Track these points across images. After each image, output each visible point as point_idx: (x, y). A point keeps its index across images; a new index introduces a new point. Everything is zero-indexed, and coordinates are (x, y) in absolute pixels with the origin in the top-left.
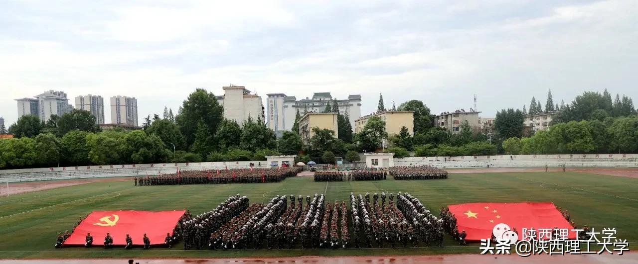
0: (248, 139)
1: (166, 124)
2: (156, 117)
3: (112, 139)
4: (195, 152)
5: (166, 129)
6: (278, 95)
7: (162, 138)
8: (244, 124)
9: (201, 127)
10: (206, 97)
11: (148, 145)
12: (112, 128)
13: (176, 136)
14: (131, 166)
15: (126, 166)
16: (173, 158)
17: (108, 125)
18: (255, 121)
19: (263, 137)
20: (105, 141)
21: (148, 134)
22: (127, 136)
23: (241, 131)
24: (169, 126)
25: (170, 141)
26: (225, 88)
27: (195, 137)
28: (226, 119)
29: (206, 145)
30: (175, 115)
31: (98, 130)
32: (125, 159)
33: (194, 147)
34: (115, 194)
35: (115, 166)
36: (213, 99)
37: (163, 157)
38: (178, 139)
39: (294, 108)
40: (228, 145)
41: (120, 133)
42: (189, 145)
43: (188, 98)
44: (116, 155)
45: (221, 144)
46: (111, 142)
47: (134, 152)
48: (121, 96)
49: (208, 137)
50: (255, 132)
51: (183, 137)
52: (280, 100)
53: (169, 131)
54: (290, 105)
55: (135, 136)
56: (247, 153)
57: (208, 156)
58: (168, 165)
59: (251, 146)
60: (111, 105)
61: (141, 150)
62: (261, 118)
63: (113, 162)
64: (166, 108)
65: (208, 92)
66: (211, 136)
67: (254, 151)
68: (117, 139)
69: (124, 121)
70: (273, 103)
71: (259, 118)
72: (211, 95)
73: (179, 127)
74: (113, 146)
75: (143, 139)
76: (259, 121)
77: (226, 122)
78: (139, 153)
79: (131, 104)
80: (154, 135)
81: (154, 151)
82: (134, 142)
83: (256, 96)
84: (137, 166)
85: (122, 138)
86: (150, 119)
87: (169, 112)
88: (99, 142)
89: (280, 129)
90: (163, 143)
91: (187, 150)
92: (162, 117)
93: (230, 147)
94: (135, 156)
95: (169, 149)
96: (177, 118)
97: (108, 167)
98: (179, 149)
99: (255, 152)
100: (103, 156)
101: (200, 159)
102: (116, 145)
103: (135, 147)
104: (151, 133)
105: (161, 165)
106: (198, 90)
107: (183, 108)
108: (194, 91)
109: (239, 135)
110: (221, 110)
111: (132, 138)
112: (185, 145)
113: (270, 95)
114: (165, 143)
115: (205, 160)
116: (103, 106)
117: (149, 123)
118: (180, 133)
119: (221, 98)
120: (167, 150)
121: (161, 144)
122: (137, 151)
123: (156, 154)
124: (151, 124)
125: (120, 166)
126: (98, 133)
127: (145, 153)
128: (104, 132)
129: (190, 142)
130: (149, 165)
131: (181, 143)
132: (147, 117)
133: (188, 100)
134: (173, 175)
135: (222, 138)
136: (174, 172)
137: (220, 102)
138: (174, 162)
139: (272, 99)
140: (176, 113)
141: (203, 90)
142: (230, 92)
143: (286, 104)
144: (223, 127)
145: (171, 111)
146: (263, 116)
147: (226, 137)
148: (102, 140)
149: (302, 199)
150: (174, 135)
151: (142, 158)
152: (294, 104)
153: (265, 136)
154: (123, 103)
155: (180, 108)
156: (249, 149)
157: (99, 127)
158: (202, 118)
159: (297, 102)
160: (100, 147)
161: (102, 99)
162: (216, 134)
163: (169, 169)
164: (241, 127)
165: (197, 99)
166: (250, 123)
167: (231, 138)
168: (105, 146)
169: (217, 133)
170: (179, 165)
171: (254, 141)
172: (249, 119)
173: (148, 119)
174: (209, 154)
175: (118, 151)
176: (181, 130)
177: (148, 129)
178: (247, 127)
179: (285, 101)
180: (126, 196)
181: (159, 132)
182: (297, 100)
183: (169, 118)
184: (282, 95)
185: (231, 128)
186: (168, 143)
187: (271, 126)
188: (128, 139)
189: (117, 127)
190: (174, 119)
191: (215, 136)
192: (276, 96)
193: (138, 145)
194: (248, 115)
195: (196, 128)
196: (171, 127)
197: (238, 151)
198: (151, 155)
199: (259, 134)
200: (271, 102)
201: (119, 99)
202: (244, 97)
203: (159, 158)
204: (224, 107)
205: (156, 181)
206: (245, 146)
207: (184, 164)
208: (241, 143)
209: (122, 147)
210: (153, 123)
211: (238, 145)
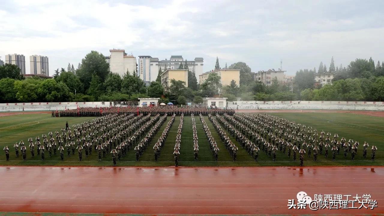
0: (127, 86)
1: (70, 75)
2: (63, 70)
3: (32, 85)
4: (89, 95)
5: (70, 78)
6: (146, 57)
7: (68, 85)
8: (124, 76)
9: (95, 78)
10: (98, 57)
11: (57, 89)
12: (31, 77)
13: (77, 83)
14: (45, 103)
15: (42, 103)
16: (74, 99)
17: (29, 75)
18: (131, 74)
19: (137, 85)
20: (28, 86)
21: (57, 82)
22: (43, 83)
23: (122, 81)
24: (72, 76)
25: (72, 86)
26: (111, 51)
27: (89, 84)
28: (111, 72)
29: (97, 90)
30: (75, 69)
31: (22, 78)
32: (41, 98)
33: (89, 91)
34: (36, 123)
35: (34, 104)
36: (103, 58)
37: (68, 97)
38: (78, 86)
39: (157, 66)
40: (112, 90)
41: (38, 81)
42: (85, 90)
43: (86, 57)
44: (35, 96)
45: (108, 90)
46: (31, 86)
47: (48, 94)
48: (37, 56)
49: (99, 85)
50: (131, 81)
51: (81, 84)
52: (147, 60)
53: (72, 80)
54: (154, 64)
55: (49, 83)
56: (126, 96)
57: (99, 97)
58: (71, 103)
59: (129, 91)
60: (30, 61)
61: (53, 92)
63: (33, 101)
64: (69, 64)
65: (100, 54)
66: (101, 84)
67: (130, 95)
68: (36, 85)
69: (39, 72)
70: (143, 62)
71: (134, 72)
72: (101, 55)
73: (78, 77)
74: (33, 90)
75: (54, 85)
76: (134, 74)
77: (111, 74)
78: (51, 94)
79: (44, 61)
80: (61, 83)
81: (62, 93)
82: (48, 87)
83: (132, 57)
84: (49, 103)
85: (40, 84)
86: (58, 71)
87: (71, 67)
88: (23, 86)
89: (147, 80)
90: (68, 88)
91: (85, 94)
92: (66, 70)
93: (114, 92)
94: (48, 96)
95: (72, 92)
96: (78, 71)
97: (30, 104)
98: (79, 93)
99: (132, 96)
100: (26, 96)
101: (94, 100)
102: (35, 89)
103: (49, 91)
104: (59, 81)
105: (66, 103)
106: (92, 52)
107: (81, 63)
108: (90, 52)
109: (120, 84)
110: (108, 66)
111: (46, 84)
112: (83, 89)
113: (140, 57)
114: (69, 88)
115: (97, 100)
116: (24, 62)
117: (58, 74)
118: (79, 81)
119: (108, 58)
120: (71, 93)
121: (67, 89)
122: (50, 93)
123: (63, 95)
124: (59, 74)
125: (38, 104)
126: (22, 80)
127: (55, 95)
128: (26, 80)
129: (86, 88)
130: (58, 103)
131: (80, 88)
132: (57, 70)
133: (85, 59)
134: (75, 110)
135: (109, 85)
136: (75, 108)
137: (107, 60)
138: (75, 101)
139: (142, 59)
141: (96, 52)
142: (114, 54)
143: (152, 63)
144: (109, 78)
145: (73, 66)
146: (137, 71)
147: (111, 85)
148: (26, 85)
150: (75, 83)
151: (53, 98)
152: (157, 63)
153: (138, 84)
154: (38, 60)
155: (79, 64)
156: (127, 93)
157: (23, 76)
158: (95, 71)
159: (159, 62)
160: (24, 90)
161: (24, 57)
162: (104, 82)
163: (72, 106)
164: (122, 78)
165: (92, 58)
166: (128, 76)
167: (115, 85)
168: (28, 89)
169: (106, 81)
170: (79, 103)
171: (131, 88)
172: (128, 72)
173: (57, 72)
174: (99, 96)
175: (36, 93)
176: (80, 79)
177: (57, 78)
178: (126, 78)
179: (151, 61)
180: (43, 124)
181: (65, 81)
182: (159, 61)
183: (71, 71)
184: (149, 57)
185: (115, 78)
186: (72, 88)
187: (142, 78)
188: (44, 85)
189: (35, 76)
190: (75, 72)
191: (104, 84)
192: (144, 58)
193: (51, 89)
194: (127, 70)
195: (91, 78)
196: (73, 77)
197: (119, 94)
198: (59, 96)
199: (134, 82)
200: (141, 61)
201: (36, 57)
202: (124, 57)
203: (65, 99)
204: (110, 64)
205: (64, 114)
206: (124, 91)
207: (83, 103)
208: (122, 89)
209: (40, 90)
210: (61, 74)
211: (120, 90)
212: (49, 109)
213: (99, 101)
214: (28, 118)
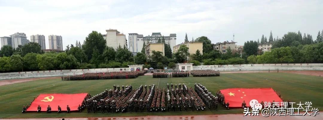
0: (119, 57)
1: (77, 49)
2: (72, 46)
3: (50, 57)
4: (92, 63)
5: (77, 52)
6: (134, 34)
7: (76, 57)
8: (117, 49)
9: (95, 51)
10: (98, 35)
11: (68, 60)
12: (49, 51)
13: (82, 55)
14: (60, 71)
15: (57, 71)
16: (81, 67)
17: (48, 50)
18: (123, 47)
20: (46, 58)
21: (68, 55)
22: (57, 55)
23: (115, 53)
25: (79, 58)
26: (107, 31)
27: (92, 55)
28: (108, 46)
29: (98, 60)
30: (81, 45)
31: (43, 52)
32: (57, 67)
33: (92, 61)
34: (52, 85)
35: (52, 71)
36: (101, 36)
37: (76, 66)
38: (83, 57)
39: (142, 41)
40: (109, 60)
41: (54, 54)
42: (89, 60)
44: (52, 65)
45: (105, 59)
47: (61, 63)
48: (54, 35)
49: (99, 56)
50: (122, 53)
51: (86, 56)
52: (135, 37)
53: (79, 53)
54: (140, 39)
55: (62, 55)
56: (118, 63)
58: (78, 70)
59: (121, 60)
60: (49, 40)
61: (65, 63)
62: (126, 46)
63: (50, 69)
64: (77, 41)
65: (99, 33)
66: (100, 55)
67: (122, 63)
68: (52, 57)
69: (55, 48)
71: (124, 46)
72: (100, 34)
73: (84, 50)
74: (50, 61)
75: (65, 57)
76: (125, 48)
77: (108, 48)
78: (64, 64)
79: (59, 39)
80: (71, 55)
81: (71, 63)
82: (61, 58)
83: (122, 35)
84: (63, 71)
85: (55, 57)
87: (78, 43)
88: (43, 59)
89: (135, 51)
90: (76, 59)
91: (88, 63)
92: (75, 46)
93: (110, 61)
94: (62, 66)
95: (79, 62)
96: (83, 46)
97: (48, 71)
98: (85, 62)
99: (123, 63)
100: (45, 66)
101: (95, 67)
102: (52, 60)
104: (69, 54)
105: (75, 70)
106: (93, 32)
107: (86, 41)
109: (114, 55)
110: (105, 42)
111: (60, 56)
112: (87, 59)
113: (130, 34)
114: (77, 59)
115: (97, 67)
116: (45, 40)
117: (68, 49)
118: (84, 54)
119: (105, 36)
120: (78, 62)
121: (75, 59)
122: (63, 63)
123: (72, 65)
124: (69, 49)
125: (54, 71)
126: (43, 54)
127: (67, 64)
128: (45, 54)
129: (90, 58)
130: (69, 70)
131: (85, 59)
132: (67, 46)
133: (88, 37)
135: (105, 56)
136: (82, 74)
137: (105, 38)
138: (81, 69)
139: (131, 36)
140: (82, 43)
141: (96, 32)
142: (109, 32)
143: (138, 39)
144: (106, 51)
145: (80, 43)
146: (127, 45)
147: (107, 55)
148: (45, 58)
149: (146, 87)
151: (65, 67)
152: (142, 39)
153: (128, 55)
154: (55, 38)
155: (84, 41)
156: (120, 62)
157: (43, 51)
158: (95, 46)
160: (44, 62)
161: (44, 37)
163: (79, 72)
164: (115, 50)
165: (93, 36)
166: (120, 48)
167: (110, 56)
168: (46, 61)
169: (104, 53)
170: (84, 70)
171: (122, 58)
172: (120, 46)
173: (68, 47)
174: (99, 64)
175: (52, 63)
176: (85, 52)
177: (68, 52)
178: (118, 50)
179: (138, 37)
180: (57, 86)
181: (74, 54)
182: (144, 37)
183: (78, 46)
184: (136, 34)
185: (110, 51)
187: (131, 50)
188: (58, 57)
189: (52, 51)
190: (81, 47)
191: (102, 55)
192: (133, 35)
193: (63, 60)
194: (119, 44)
195: (93, 51)
196: (80, 51)
197: (114, 63)
198: (70, 65)
199: (125, 54)
200: (131, 37)
201: (53, 37)
202: (117, 35)
203: (74, 67)
204: (107, 40)
205: (73, 79)
206: (118, 60)
207: (87, 70)
208: (115, 59)
209: (55, 61)
210: (70, 49)
211: (114, 59)
212: (62, 75)
213: (99, 68)
214: (47, 82)
